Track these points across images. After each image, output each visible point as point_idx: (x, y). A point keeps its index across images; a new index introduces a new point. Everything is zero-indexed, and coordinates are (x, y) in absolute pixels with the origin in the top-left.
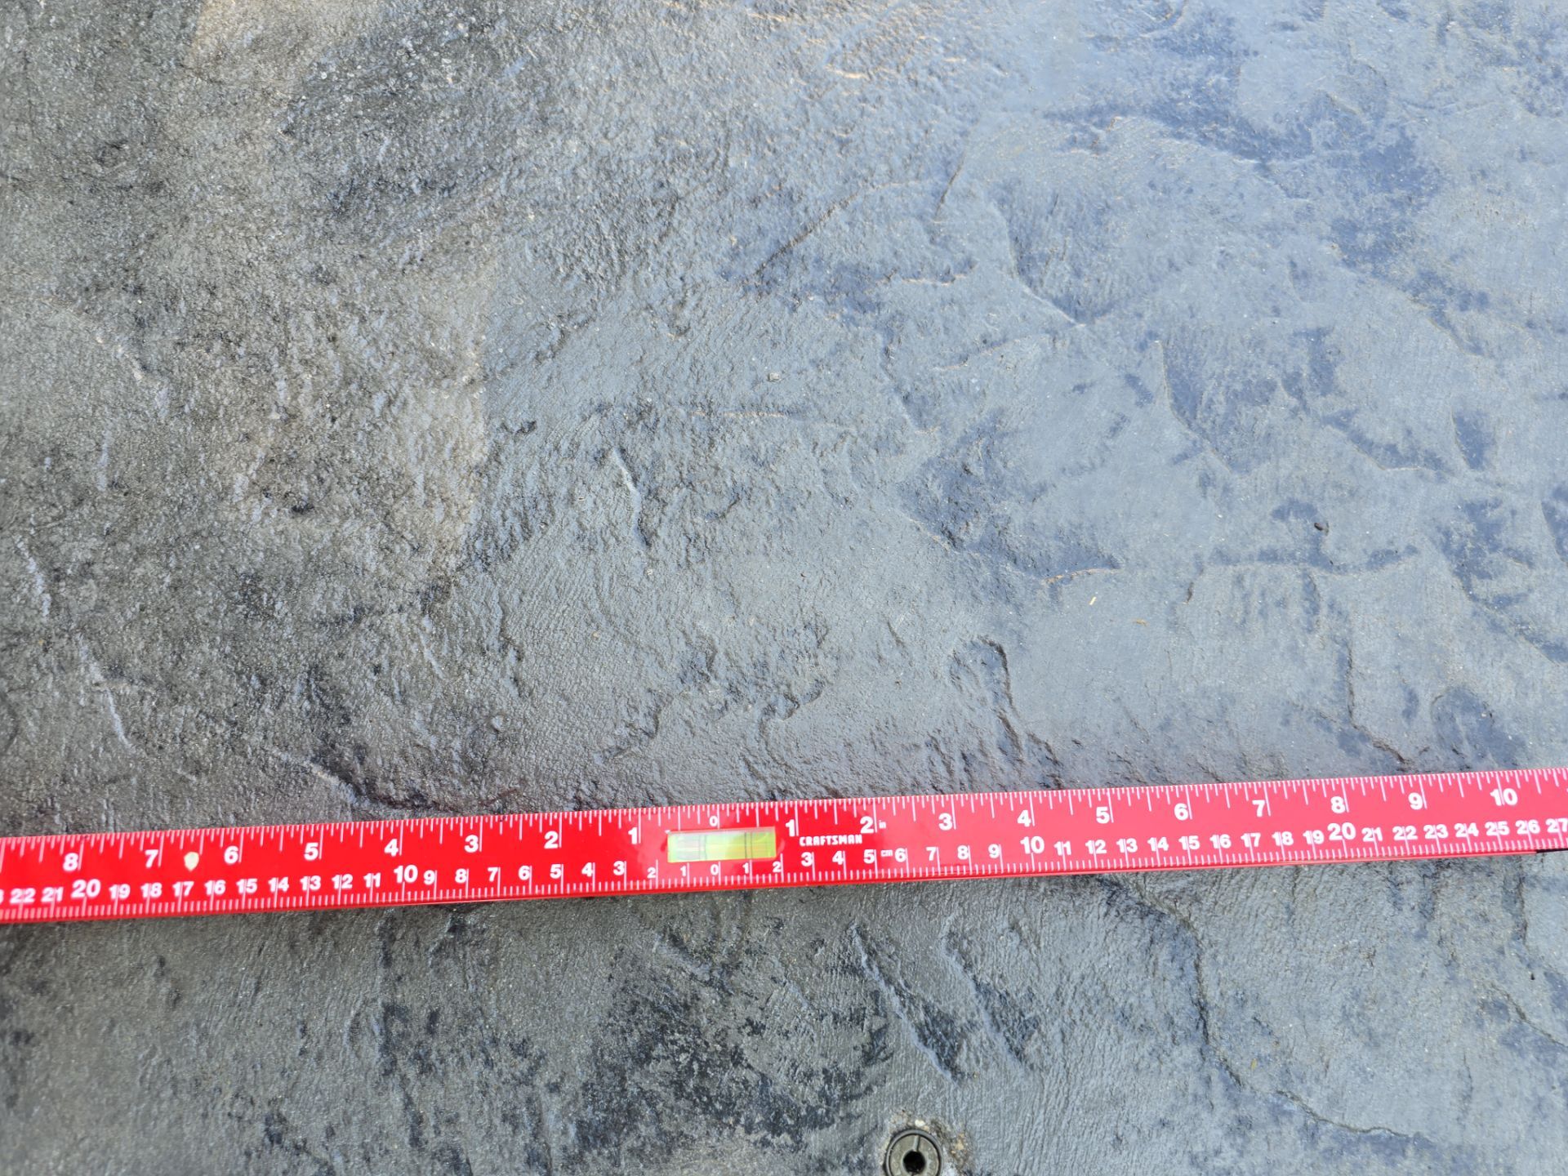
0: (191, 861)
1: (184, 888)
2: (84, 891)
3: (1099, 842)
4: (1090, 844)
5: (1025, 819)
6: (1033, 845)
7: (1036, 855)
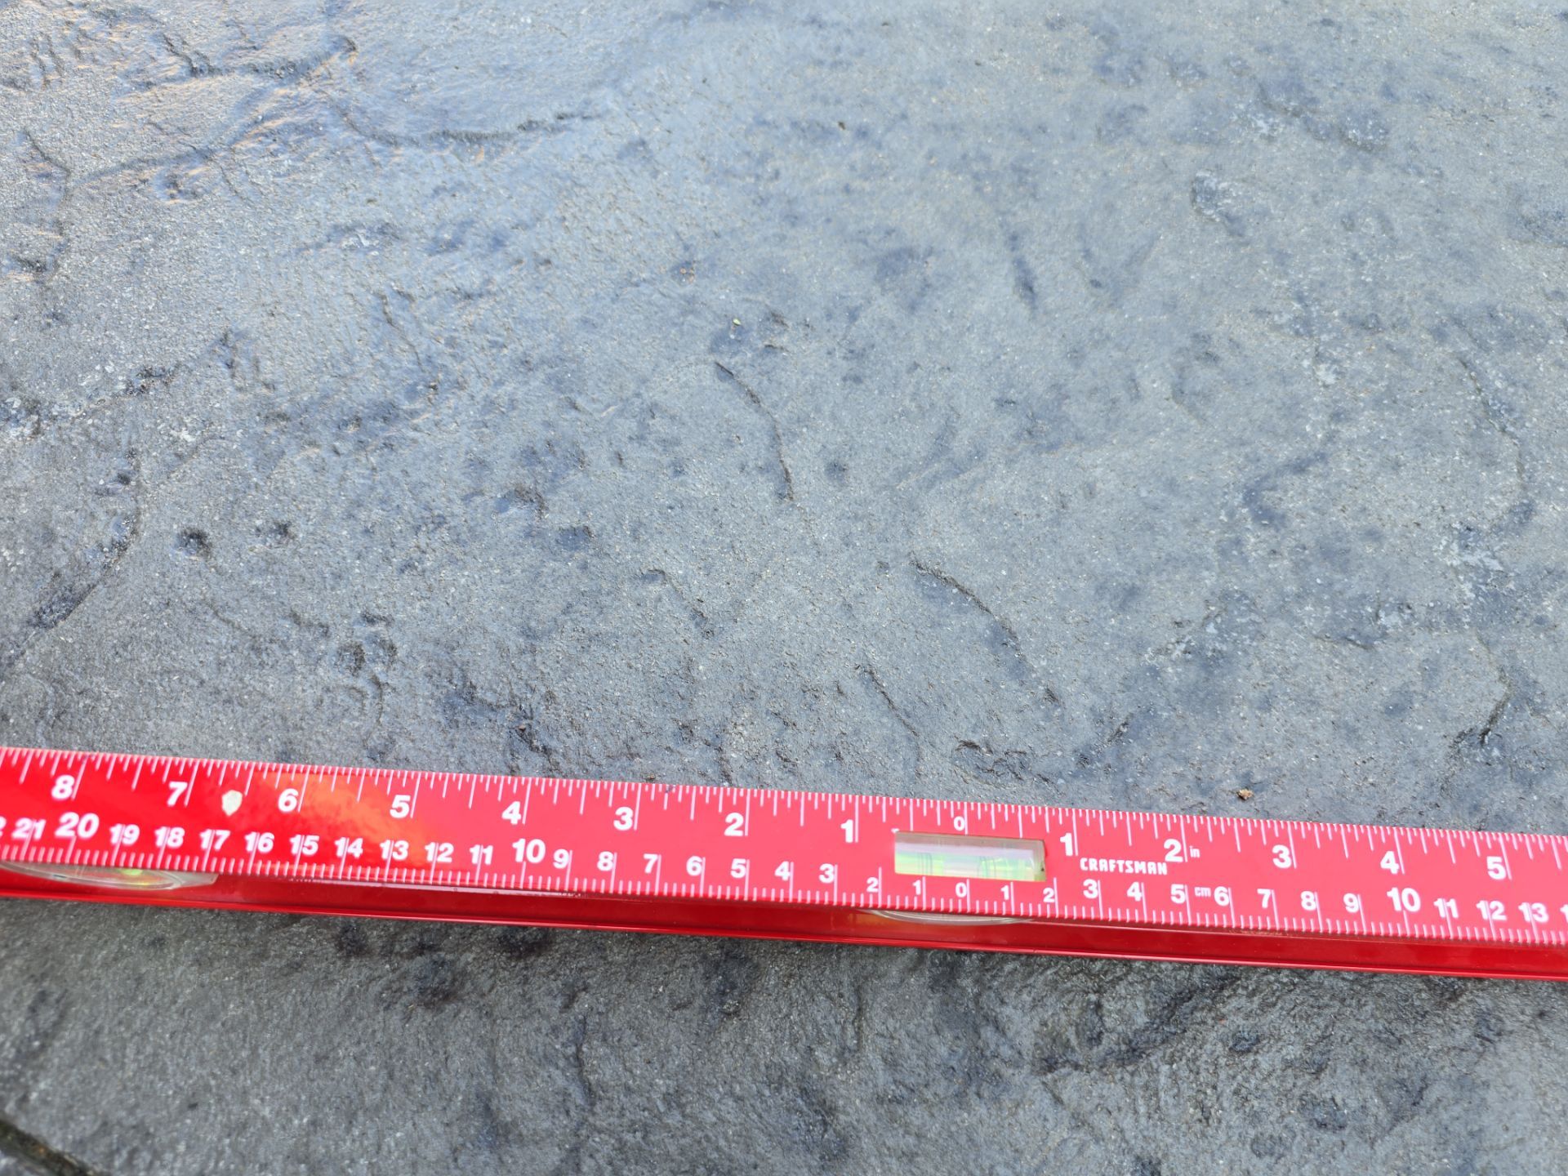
0: (231, 802)
1: (216, 839)
2: (75, 829)
3: (1494, 904)
4: (1482, 905)
5: (1390, 863)
6: (1405, 900)
7: (1410, 914)
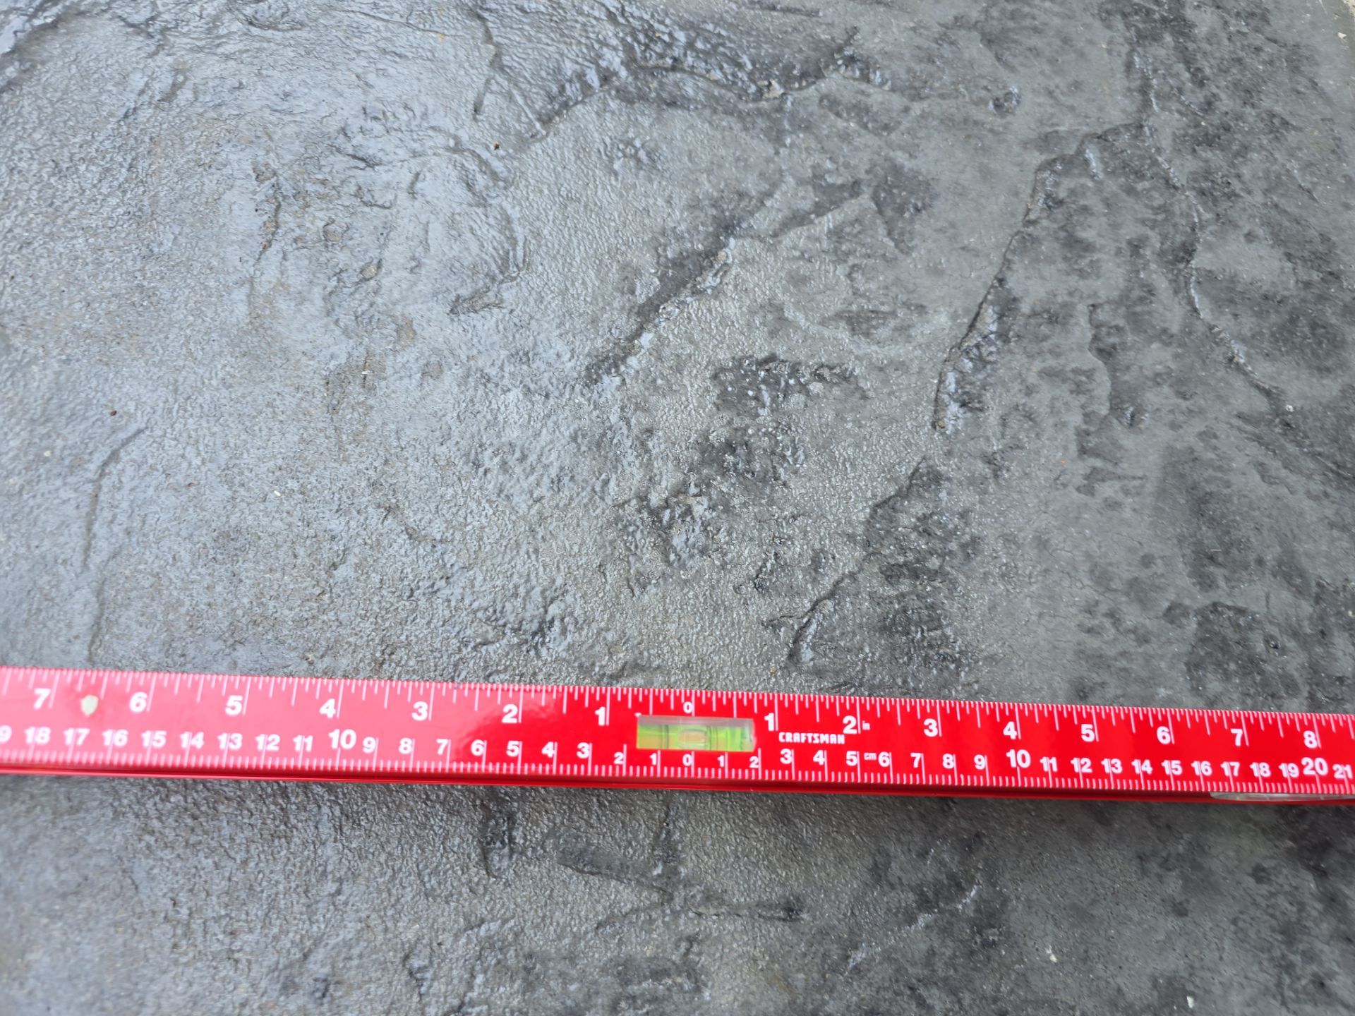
0: (89, 705)
1: (77, 736)
3: (1084, 760)
4: (1075, 762)
5: (1010, 731)
6: (1019, 759)
7: (1022, 770)
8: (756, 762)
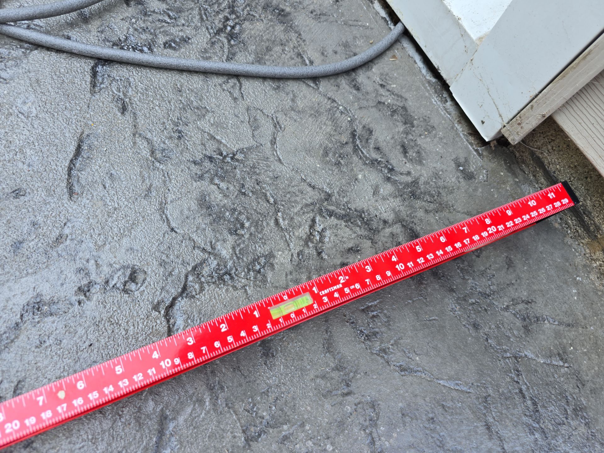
0: (61, 395)
1: (63, 408)
2: (12, 428)
3: (421, 258)
4: (418, 260)
5: (394, 259)
6: (400, 267)
7: (403, 270)
8: (315, 306)
